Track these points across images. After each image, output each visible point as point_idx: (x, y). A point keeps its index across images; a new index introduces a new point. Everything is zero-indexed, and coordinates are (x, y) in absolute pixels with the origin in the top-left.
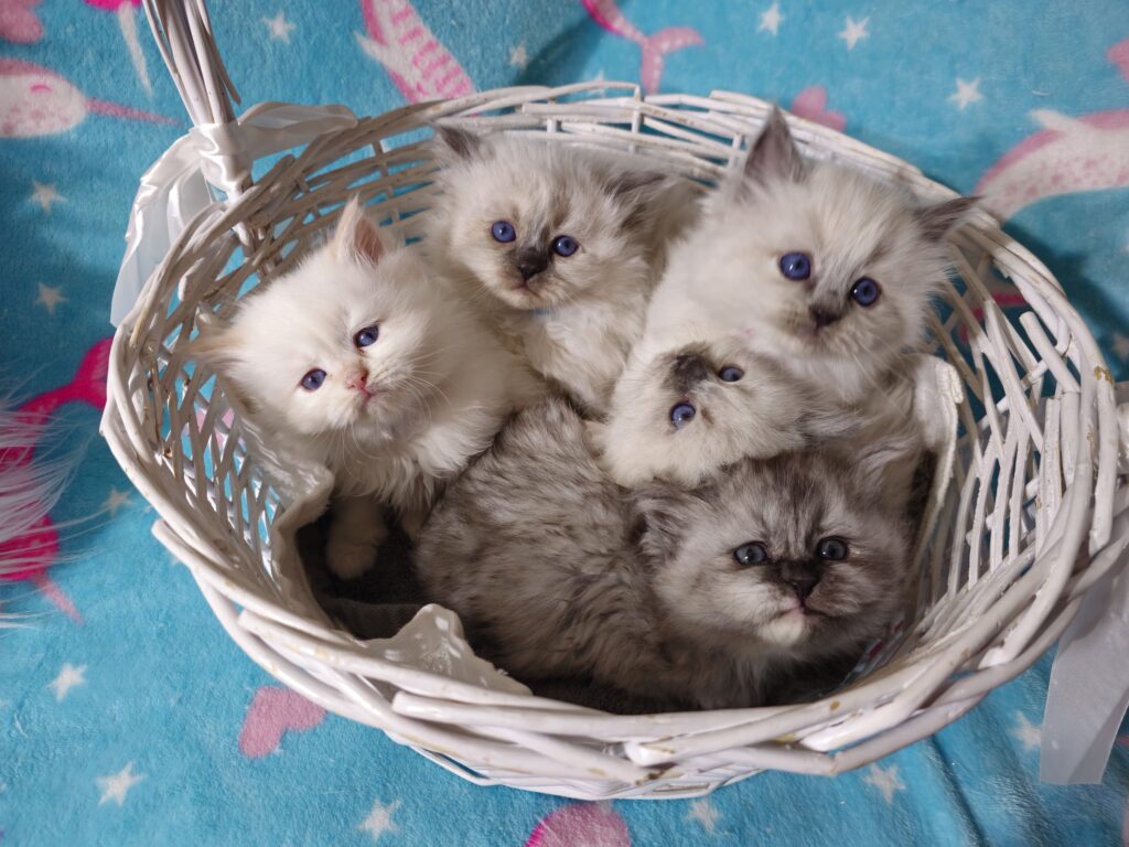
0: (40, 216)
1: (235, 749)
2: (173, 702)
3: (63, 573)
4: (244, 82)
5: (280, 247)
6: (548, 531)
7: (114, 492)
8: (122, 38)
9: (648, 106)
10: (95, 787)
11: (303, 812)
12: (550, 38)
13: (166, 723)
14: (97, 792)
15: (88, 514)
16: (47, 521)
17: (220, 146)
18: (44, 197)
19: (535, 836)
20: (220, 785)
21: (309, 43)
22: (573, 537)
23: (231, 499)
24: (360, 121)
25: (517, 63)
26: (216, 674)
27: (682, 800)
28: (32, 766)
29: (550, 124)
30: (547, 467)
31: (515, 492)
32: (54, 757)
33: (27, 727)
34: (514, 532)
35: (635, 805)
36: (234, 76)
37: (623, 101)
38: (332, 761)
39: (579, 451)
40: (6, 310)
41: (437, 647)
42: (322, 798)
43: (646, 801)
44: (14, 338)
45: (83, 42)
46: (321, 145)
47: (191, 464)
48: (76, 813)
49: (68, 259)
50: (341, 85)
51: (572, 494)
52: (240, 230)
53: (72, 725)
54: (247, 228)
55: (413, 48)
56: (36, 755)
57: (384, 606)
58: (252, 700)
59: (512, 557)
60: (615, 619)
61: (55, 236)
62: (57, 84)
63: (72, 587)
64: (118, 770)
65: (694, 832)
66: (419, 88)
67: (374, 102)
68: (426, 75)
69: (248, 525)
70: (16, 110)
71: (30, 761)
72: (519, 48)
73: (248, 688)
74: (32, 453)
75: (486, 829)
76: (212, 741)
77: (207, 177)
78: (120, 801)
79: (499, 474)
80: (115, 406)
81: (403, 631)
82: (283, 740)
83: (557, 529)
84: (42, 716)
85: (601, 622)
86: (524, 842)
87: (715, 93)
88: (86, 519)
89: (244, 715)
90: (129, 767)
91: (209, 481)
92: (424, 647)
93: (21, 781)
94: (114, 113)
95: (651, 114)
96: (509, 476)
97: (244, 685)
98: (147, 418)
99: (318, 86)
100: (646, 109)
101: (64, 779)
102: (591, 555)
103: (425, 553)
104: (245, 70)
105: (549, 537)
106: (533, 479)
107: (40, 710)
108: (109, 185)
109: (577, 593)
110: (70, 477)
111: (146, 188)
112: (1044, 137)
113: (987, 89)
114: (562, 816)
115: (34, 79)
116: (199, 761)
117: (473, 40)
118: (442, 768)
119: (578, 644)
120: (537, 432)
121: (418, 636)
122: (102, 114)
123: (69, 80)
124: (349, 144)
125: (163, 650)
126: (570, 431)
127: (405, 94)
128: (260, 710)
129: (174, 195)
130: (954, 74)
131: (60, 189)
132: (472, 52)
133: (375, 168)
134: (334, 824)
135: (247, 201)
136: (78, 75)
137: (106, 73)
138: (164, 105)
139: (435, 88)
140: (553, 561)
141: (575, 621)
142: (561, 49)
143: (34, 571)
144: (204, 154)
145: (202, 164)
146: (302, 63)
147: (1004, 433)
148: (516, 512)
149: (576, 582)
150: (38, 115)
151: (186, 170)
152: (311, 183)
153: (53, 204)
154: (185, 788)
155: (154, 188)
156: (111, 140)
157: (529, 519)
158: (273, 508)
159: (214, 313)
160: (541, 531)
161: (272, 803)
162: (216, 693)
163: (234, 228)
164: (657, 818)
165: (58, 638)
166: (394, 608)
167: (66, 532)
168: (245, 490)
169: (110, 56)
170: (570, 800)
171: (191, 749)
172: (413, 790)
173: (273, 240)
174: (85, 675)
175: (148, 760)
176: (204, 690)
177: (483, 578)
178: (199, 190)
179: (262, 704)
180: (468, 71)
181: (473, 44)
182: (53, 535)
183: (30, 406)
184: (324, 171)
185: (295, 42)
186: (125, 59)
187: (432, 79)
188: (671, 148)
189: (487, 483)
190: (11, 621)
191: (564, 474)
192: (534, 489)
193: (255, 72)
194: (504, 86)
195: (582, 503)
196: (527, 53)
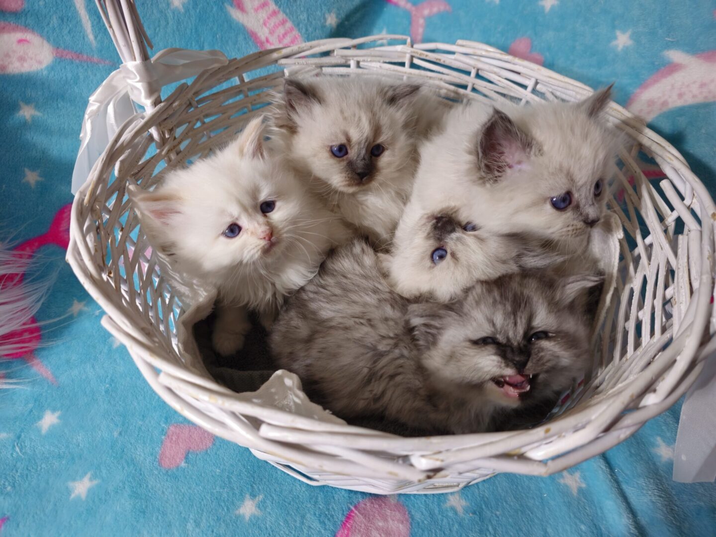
0: (24, 125)
1: (156, 464)
2: (116, 434)
3: (45, 353)
4: (155, 37)
5: (180, 143)
6: (355, 322)
7: (75, 302)
8: (75, 8)
9: (416, 50)
10: (67, 488)
11: (200, 503)
12: (352, 7)
13: (112, 447)
14: (69, 492)
15: (60, 316)
16: (34, 320)
17: (140, 76)
18: (27, 113)
19: (349, 517)
20: (147, 486)
21: (196, 11)
22: (372, 326)
23: (151, 304)
24: (231, 61)
25: (330, 24)
26: (143, 416)
27: (442, 494)
28: (27, 475)
29: (352, 63)
30: (354, 282)
31: (333, 298)
32: (41, 469)
33: (23, 451)
34: (333, 324)
35: (412, 497)
36: (149, 32)
37: (399, 48)
38: (218, 470)
39: (374, 273)
40: (4, 186)
41: (286, 397)
42: (212, 494)
43: (419, 495)
44: (9, 204)
45: (50, 11)
46: (205, 77)
47: (125, 281)
48: (55, 505)
49: (43, 153)
50: (217, 39)
51: (371, 299)
52: (153, 131)
53: (52, 449)
54: (158, 131)
55: (263, 15)
56: (29, 468)
57: (250, 372)
58: (166, 433)
59: (332, 339)
60: (398, 379)
61: (35, 138)
62: (34, 39)
63: (50, 362)
64: (82, 477)
65: (451, 514)
66: (267, 41)
67: (239, 50)
68: (272, 32)
69: (162, 321)
70: (7, 55)
71: (26, 472)
72: (332, 14)
73: (164, 425)
74: (23, 277)
75: (317, 513)
76: (142, 459)
77: (132, 97)
78: (83, 496)
79: (323, 287)
80: (75, 243)
81: (263, 387)
82: (186, 457)
83: (362, 321)
84: (32, 444)
85: (390, 380)
86: (342, 521)
87: (460, 42)
88: (58, 319)
89: (162, 442)
90: (89, 475)
91: (137, 292)
92: (276, 397)
93: (20, 485)
94: (71, 58)
95: (418, 56)
96: (330, 288)
97: (161, 423)
98: (96, 250)
99: (202, 39)
100: (414, 52)
101: (48, 483)
102: (383, 337)
103: (276, 338)
104: (155, 30)
105: (357, 326)
106: (345, 290)
107: (31, 440)
108: (69, 104)
109: (375, 362)
110: (47, 292)
111: (93, 105)
112: (672, 68)
113: (635, 37)
114: (365, 505)
115: (19, 35)
116: (133, 471)
117: (302, 9)
118: (288, 475)
119: (375, 395)
120: (347, 260)
121: (273, 390)
122: (63, 58)
123: (41, 36)
124: (223, 76)
125: (109, 402)
126: (368, 259)
127: (259, 45)
128: (172, 439)
129: (111, 109)
130: (614, 27)
131: (37, 107)
132: (301, 16)
133: (240, 92)
134: (220, 511)
135: (158, 112)
136: (48, 33)
137: (66, 31)
138: (103, 52)
139: (277, 40)
140: (359, 342)
141: (373, 380)
142: (358, 15)
143: (26, 352)
144: (129, 81)
145: (129, 89)
146: (192, 24)
147: (649, 258)
148: (334, 311)
149: (374, 356)
150: (22, 59)
151: (119, 92)
152: (199, 102)
153: (33, 117)
154: (125, 488)
155: (97, 104)
156: (69, 75)
157: (344, 315)
158: (178, 311)
159: (138, 185)
160: (350, 322)
161: (180, 497)
162: (143, 428)
163: (150, 130)
164: (427, 505)
165: (42, 395)
166: (256, 373)
167: (46, 327)
168: (160, 299)
169: (68, 20)
170: (370, 494)
171: (128, 464)
172: (270, 489)
173: (175, 138)
174: (59, 418)
175: (101, 471)
176: (135, 426)
177: (314, 353)
178: (127, 105)
179: (172, 435)
180: (299, 30)
181: (302, 12)
182: (37, 329)
183: (21, 247)
184: (207, 94)
185: (187, 10)
186: (77, 23)
187: (276, 35)
188: (431, 78)
189: (316, 293)
190: (11, 384)
191: (365, 286)
192: (347, 296)
193: (161, 30)
194: (322, 38)
195: (376, 305)
196: (337, 17)
